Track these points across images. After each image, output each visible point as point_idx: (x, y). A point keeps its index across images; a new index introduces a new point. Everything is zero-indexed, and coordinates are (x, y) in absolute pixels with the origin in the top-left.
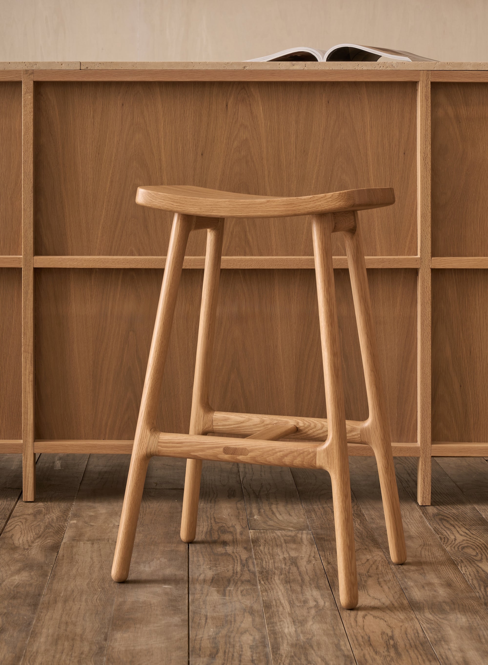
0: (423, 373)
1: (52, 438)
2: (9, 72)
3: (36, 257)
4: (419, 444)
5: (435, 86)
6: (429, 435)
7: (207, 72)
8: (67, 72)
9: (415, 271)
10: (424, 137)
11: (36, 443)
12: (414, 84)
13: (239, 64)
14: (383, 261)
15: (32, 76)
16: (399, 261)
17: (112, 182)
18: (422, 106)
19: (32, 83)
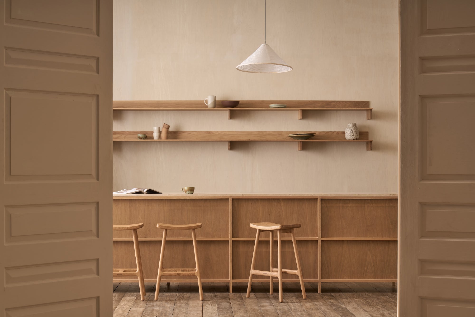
0: (319, 263)
1: (236, 279)
2: (226, 196)
3: (233, 238)
4: (318, 279)
5: (322, 200)
6: (321, 277)
7: (271, 196)
8: (239, 197)
9: (317, 241)
10: (319, 211)
11: (233, 280)
12: (317, 199)
13: (278, 195)
14: (310, 239)
15: (231, 198)
16: (314, 239)
17: (249, 221)
18: (319, 204)
19: (231, 199)
